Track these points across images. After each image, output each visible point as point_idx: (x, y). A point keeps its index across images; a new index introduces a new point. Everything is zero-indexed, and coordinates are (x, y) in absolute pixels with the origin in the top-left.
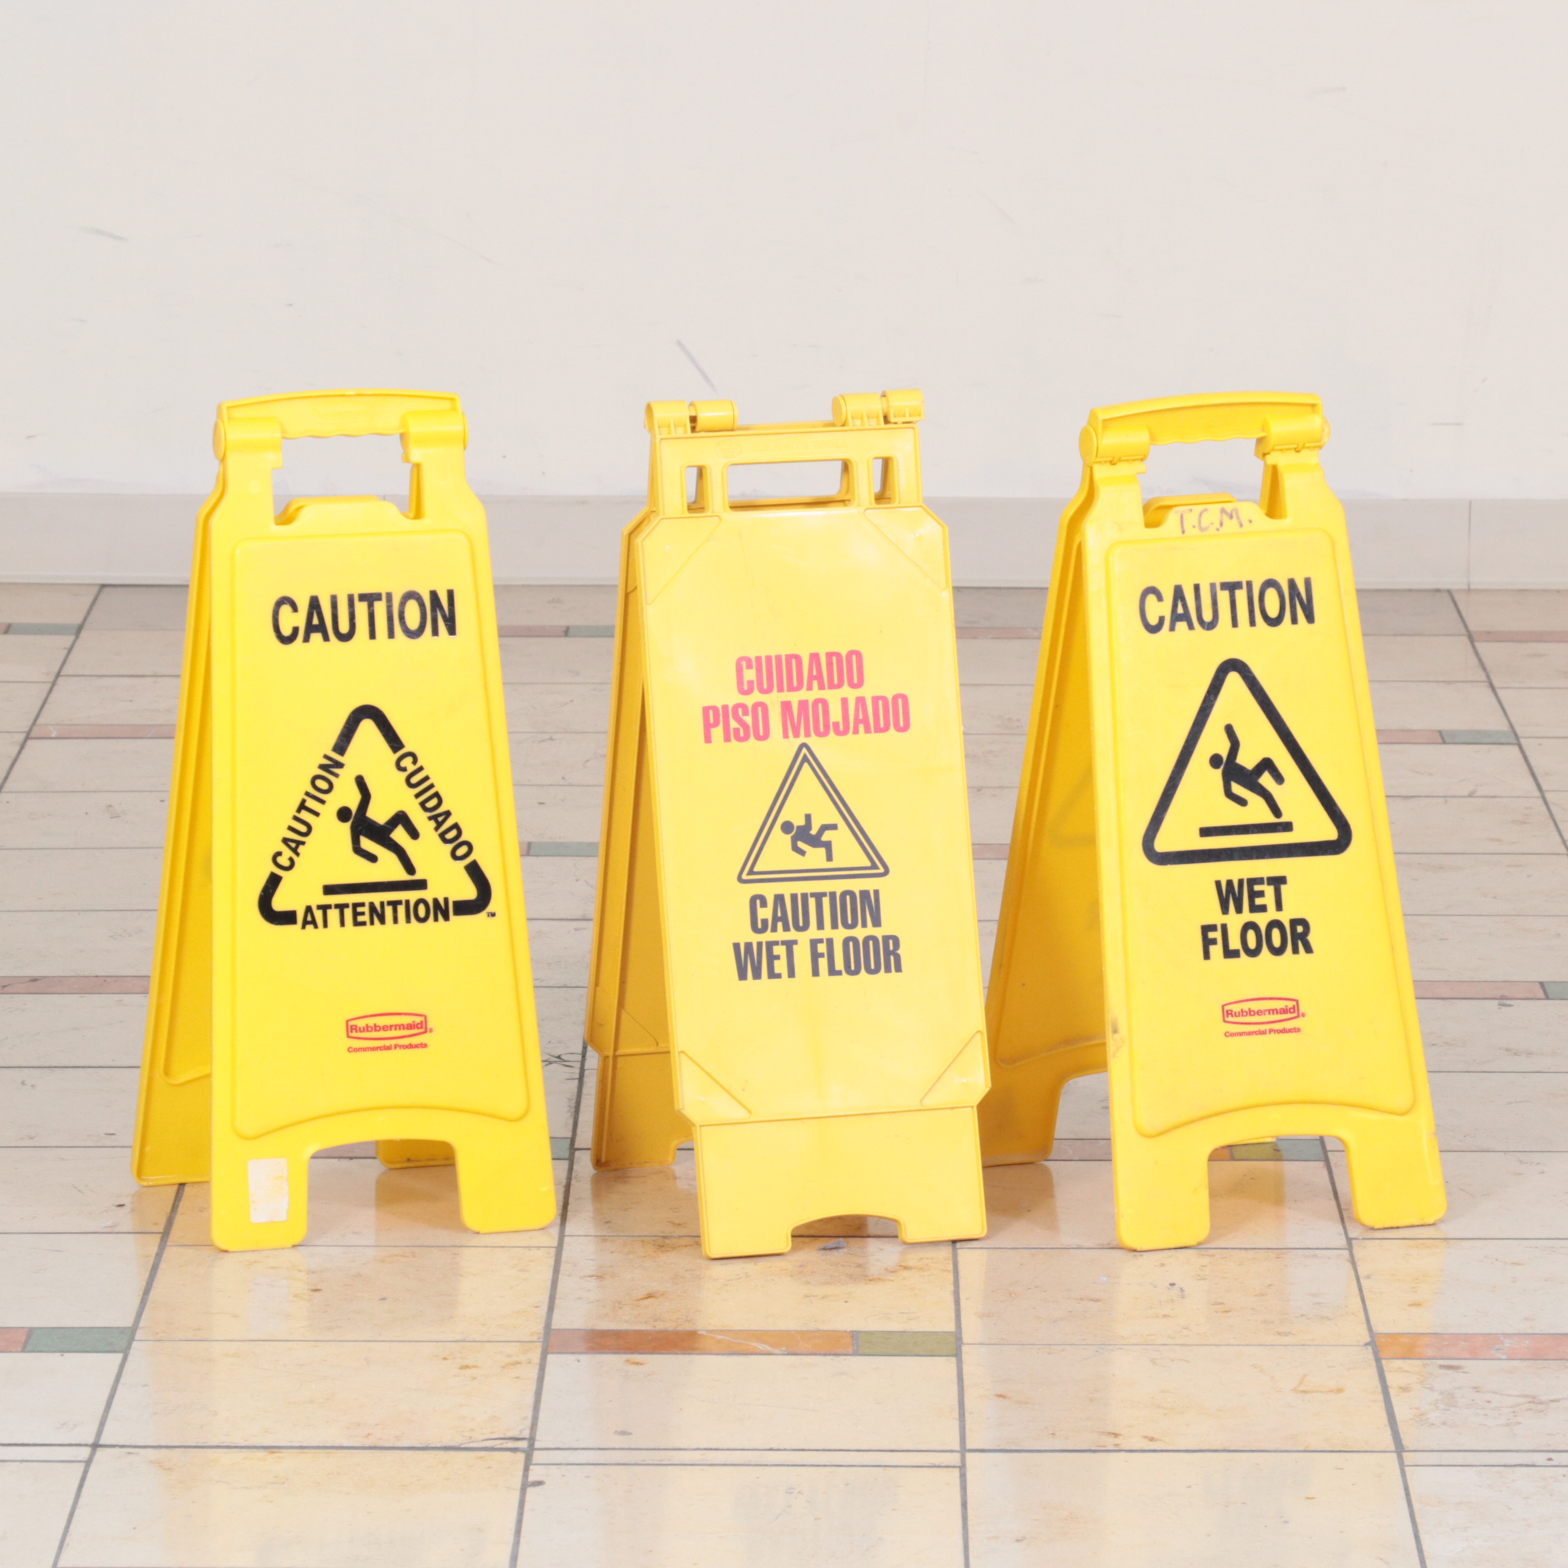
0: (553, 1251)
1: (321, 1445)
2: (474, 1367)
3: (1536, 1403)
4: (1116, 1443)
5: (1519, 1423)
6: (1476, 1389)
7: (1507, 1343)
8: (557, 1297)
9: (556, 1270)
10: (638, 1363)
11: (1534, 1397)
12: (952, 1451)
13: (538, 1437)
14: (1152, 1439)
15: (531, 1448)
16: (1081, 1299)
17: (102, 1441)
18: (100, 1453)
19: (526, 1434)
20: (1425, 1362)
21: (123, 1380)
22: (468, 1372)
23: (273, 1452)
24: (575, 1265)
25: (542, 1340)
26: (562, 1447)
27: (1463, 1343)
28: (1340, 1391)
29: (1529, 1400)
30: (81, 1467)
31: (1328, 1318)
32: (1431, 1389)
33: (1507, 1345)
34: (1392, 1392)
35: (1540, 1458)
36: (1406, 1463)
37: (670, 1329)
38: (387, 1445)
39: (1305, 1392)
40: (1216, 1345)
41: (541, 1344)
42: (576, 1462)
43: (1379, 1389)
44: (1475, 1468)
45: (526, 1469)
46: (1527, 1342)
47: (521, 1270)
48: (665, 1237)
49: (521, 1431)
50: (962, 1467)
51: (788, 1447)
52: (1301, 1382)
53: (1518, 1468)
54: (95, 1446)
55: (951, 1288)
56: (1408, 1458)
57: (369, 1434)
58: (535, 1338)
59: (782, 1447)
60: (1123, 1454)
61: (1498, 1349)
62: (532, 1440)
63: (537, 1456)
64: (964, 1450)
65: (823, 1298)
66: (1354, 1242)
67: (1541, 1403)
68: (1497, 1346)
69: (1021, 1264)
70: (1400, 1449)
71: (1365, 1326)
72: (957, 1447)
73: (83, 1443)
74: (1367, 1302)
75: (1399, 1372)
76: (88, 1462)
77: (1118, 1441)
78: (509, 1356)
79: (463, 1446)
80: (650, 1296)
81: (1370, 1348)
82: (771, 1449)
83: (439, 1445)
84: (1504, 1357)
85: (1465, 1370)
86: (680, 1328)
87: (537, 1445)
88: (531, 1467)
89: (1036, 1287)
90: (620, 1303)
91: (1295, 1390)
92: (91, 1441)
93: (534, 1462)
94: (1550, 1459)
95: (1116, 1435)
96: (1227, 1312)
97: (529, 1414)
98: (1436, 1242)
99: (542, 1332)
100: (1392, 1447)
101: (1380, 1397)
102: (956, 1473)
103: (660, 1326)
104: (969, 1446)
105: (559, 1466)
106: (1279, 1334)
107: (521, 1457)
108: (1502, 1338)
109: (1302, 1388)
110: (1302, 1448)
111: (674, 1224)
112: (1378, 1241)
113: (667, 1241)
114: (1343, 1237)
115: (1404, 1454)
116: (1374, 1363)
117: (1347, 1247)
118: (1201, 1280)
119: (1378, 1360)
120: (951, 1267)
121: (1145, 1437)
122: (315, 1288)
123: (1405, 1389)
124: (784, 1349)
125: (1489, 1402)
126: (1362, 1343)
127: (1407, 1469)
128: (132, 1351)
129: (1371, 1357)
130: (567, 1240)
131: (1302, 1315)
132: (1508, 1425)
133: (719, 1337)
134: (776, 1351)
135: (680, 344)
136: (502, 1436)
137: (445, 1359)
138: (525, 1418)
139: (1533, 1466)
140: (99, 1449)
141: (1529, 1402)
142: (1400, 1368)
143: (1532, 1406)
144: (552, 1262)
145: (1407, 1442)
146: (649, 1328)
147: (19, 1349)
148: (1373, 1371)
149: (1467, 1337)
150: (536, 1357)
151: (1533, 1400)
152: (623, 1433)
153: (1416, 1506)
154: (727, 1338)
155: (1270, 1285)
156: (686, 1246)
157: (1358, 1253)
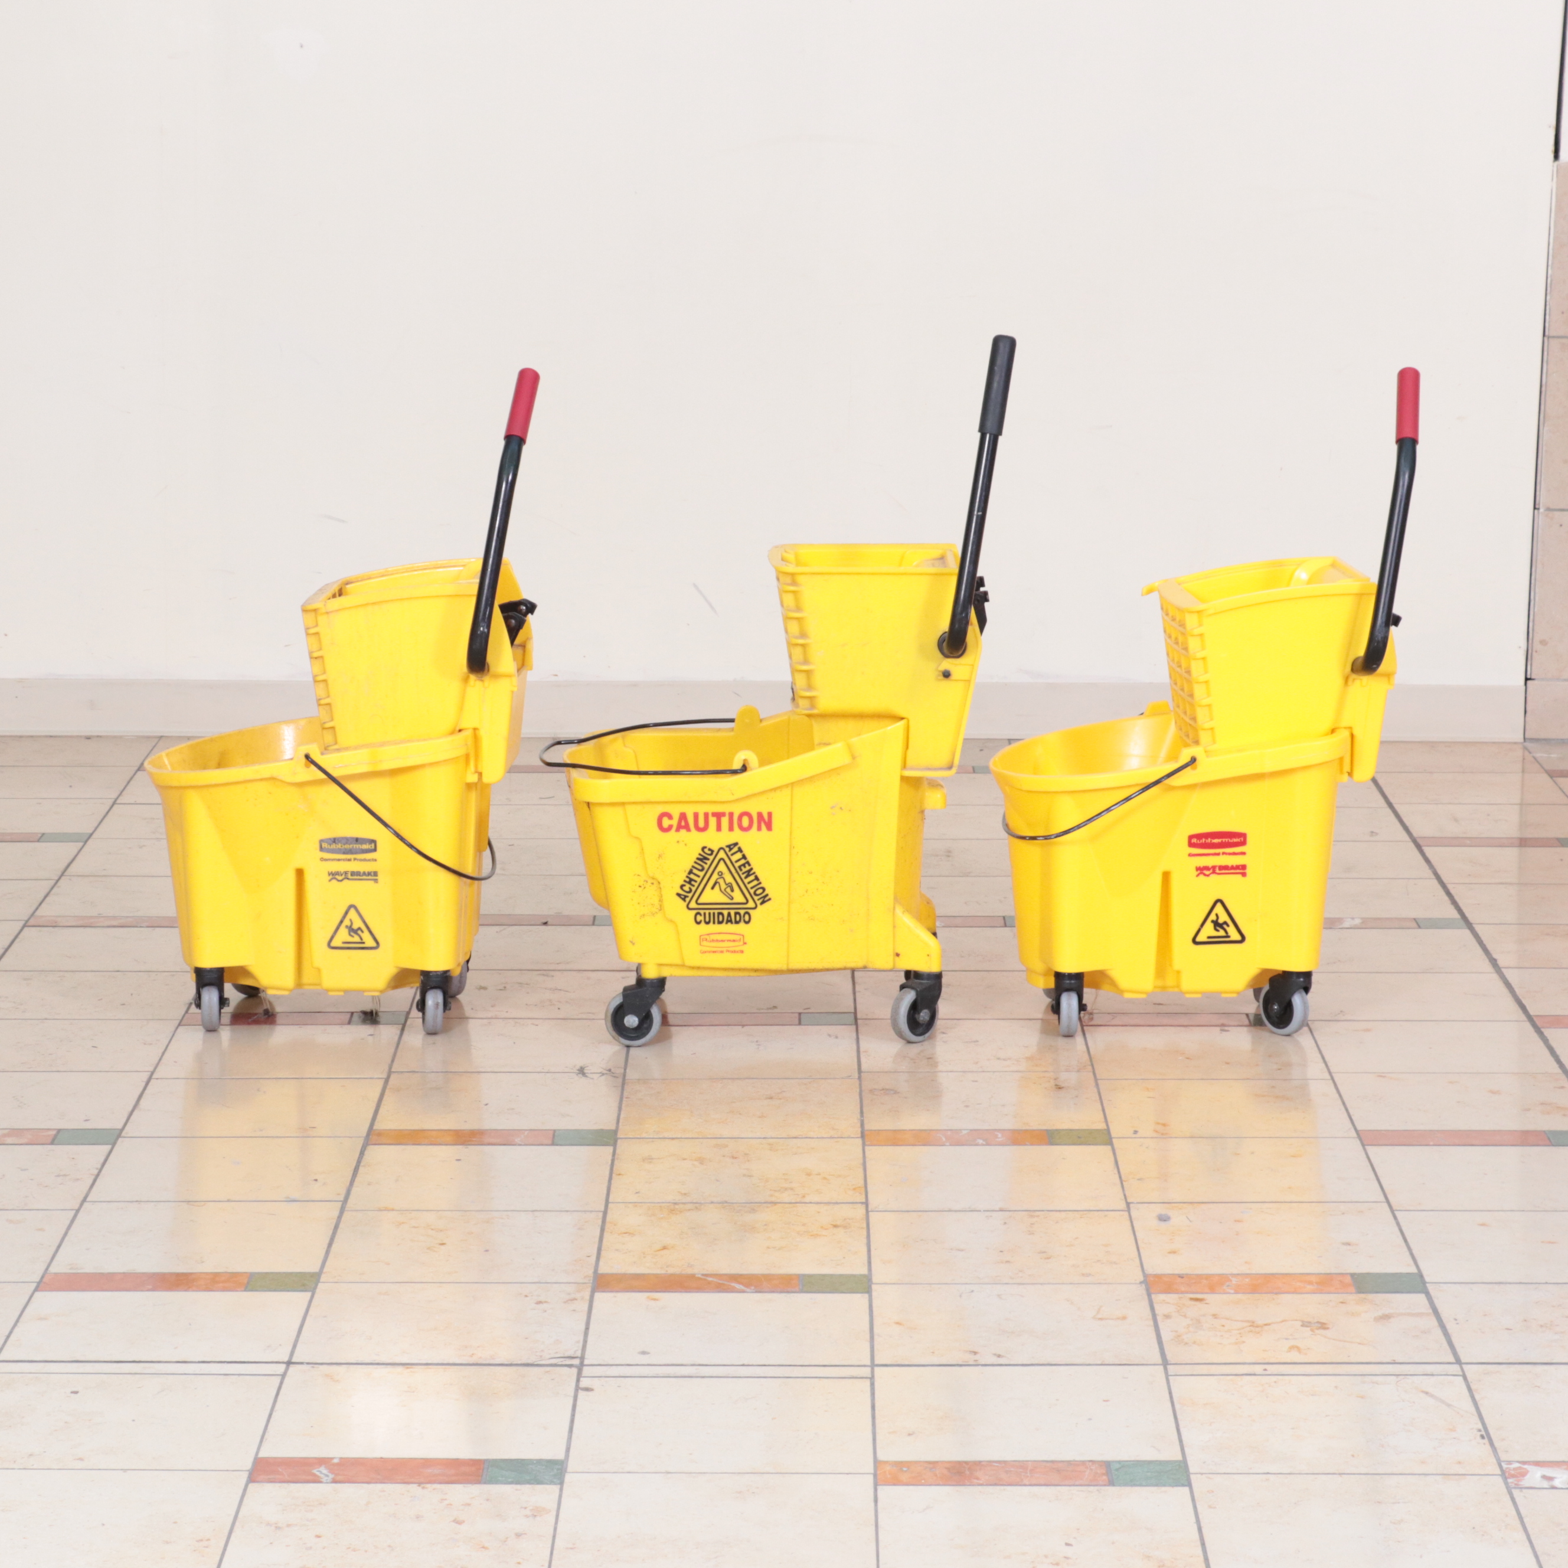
0: (601, 1215)
1: (440, 1362)
2: (546, 1302)
3: (1255, 1327)
4: (975, 1359)
5: (1244, 1342)
6: (1215, 1316)
7: (1234, 1281)
8: (603, 1249)
9: (602, 1230)
10: (655, 1300)
11: (1253, 1322)
12: (865, 1366)
13: (586, 1356)
14: (999, 1356)
15: (582, 1364)
16: (951, 1249)
17: (294, 1360)
18: (292, 1368)
19: (579, 1354)
20: (1181, 1295)
21: (310, 1312)
22: (541, 1306)
23: (408, 1368)
24: (615, 1225)
25: (591, 1281)
26: (602, 1363)
27: (1205, 1281)
28: (1124, 1318)
29: (1249, 1324)
30: (278, 1380)
31: (1115, 1263)
32: (1185, 1316)
33: (1234, 1282)
34: (1159, 1318)
35: (1258, 1369)
36: (1170, 1374)
37: (678, 1273)
38: (484, 1362)
39: (1101, 1319)
40: (1041, 1284)
41: (590, 1285)
42: (612, 1375)
43: (1150, 1317)
44: (1216, 1377)
45: (578, 1381)
46: (1247, 1280)
47: (579, 1229)
48: (675, 1204)
49: (575, 1351)
50: (872, 1378)
51: (754, 1364)
52: (1098, 1312)
53: (1245, 1377)
54: (289, 1363)
55: (865, 1241)
56: (1170, 1368)
57: (473, 1354)
58: (586, 1281)
59: (751, 1364)
60: (980, 1367)
61: (1228, 1286)
62: (582, 1358)
63: (586, 1371)
64: (873, 1365)
65: (779, 1249)
66: (1131, 1205)
67: (1257, 1327)
68: (1228, 1283)
69: (912, 1223)
70: (1165, 1363)
71: (1140, 1268)
72: (869, 1363)
73: (281, 1361)
74: (1141, 1251)
75: (1165, 1303)
76: (283, 1376)
77: (977, 1357)
78: (569, 1294)
79: (536, 1363)
80: (664, 1248)
81: (1143, 1286)
82: (743, 1365)
83: (519, 1362)
84: (1232, 1291)
85: (1207, 1302)
86: (683, 1272)
87: (586, 1362)
88: (581, 1379)
89: (922, 1240)
90: (644, 1254)
91: (1094, 1318)
92: (286, 1359)
93: (583, 1375)
94: (1265, 1370)
95: (975, 1353)
96: (1048, 1258)
97: (581, 1338)
98: (1185, 1205)
99: (592, 1275)
100: (1160, 1361)
101: (1151, 1323)
102: (868, 1382)
103: (671, 1271)
104: (876, 1362)
105: (600, 1379)
106: (1083, 1275)
107: (575, 1371)
108: (1230, 1277)
109: (1100, 1316)
110: (1099, 1362)
111: (682, 1194)
112: (1146, 1205)
113: (677, 1207)
114: (1124, 1202)
115: (1169, 1367)
116: (1146, 1297)
117: (1126, 1209)
118: (1030, 1234)
119: (1149, 1295)
120: (865, 1225)
121: (995, 1354)
122: (441, 1242)
123: (1167, 1317)
124: (753, 1288)
125: (1223, 1326)
126: (1138, 1282)
127: (1170, 1378)
128: (318, 1291)
129: (1144, 1292)
130: (610, 1205)
131: (1098, 1261)
132: (1236, 1343)
133: (710, 1279)
134: (748, 1290)
135: (695, 586)
136: (562, 1356)
137: (526, 1296)
138: (578, 1342)
139: (1255, 1375)
140: (291, 1365)
141: (1250, 1326)
142: (1164, 1301)
143: (1252, 1328)
144: (600, 1222)
145: (1169, 1357)
146: (663, 1272)
147: (243, 1289)
148: (1146, 1303)
149: (1208, 1277)
150: (587, 1294)
151: (1253, 1324)
152: (644, 1353)
153: (1177, 1406)
154: (715, 1280)
155: (1076, 1238)
156: (689, 1210)
157: (1134, 1213)
